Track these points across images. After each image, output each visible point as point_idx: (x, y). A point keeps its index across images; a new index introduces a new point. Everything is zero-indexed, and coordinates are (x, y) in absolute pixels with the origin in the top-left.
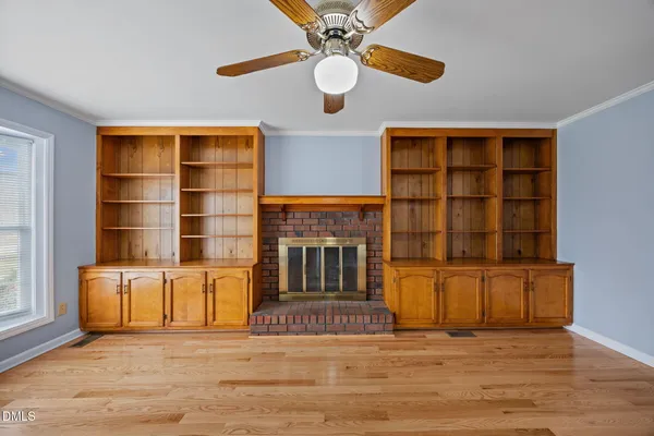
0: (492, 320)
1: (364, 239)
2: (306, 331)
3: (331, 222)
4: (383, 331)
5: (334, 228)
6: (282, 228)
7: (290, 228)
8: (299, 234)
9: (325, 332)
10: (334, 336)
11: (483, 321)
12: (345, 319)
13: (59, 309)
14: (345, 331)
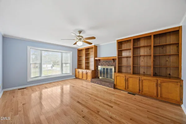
0: (143, 93)
1: (114, 67)
2: (98, 84)
3: (108, 63)
4: (112, 87)
5: (108, 64)
6: (99, 64)
7: (100, 64)
8: (102, 65)
9: (101, 85)
10: (102, 86)
11: (139, 93)
12: (104, 83)
13: (73, 74)
14: (104, 85)
